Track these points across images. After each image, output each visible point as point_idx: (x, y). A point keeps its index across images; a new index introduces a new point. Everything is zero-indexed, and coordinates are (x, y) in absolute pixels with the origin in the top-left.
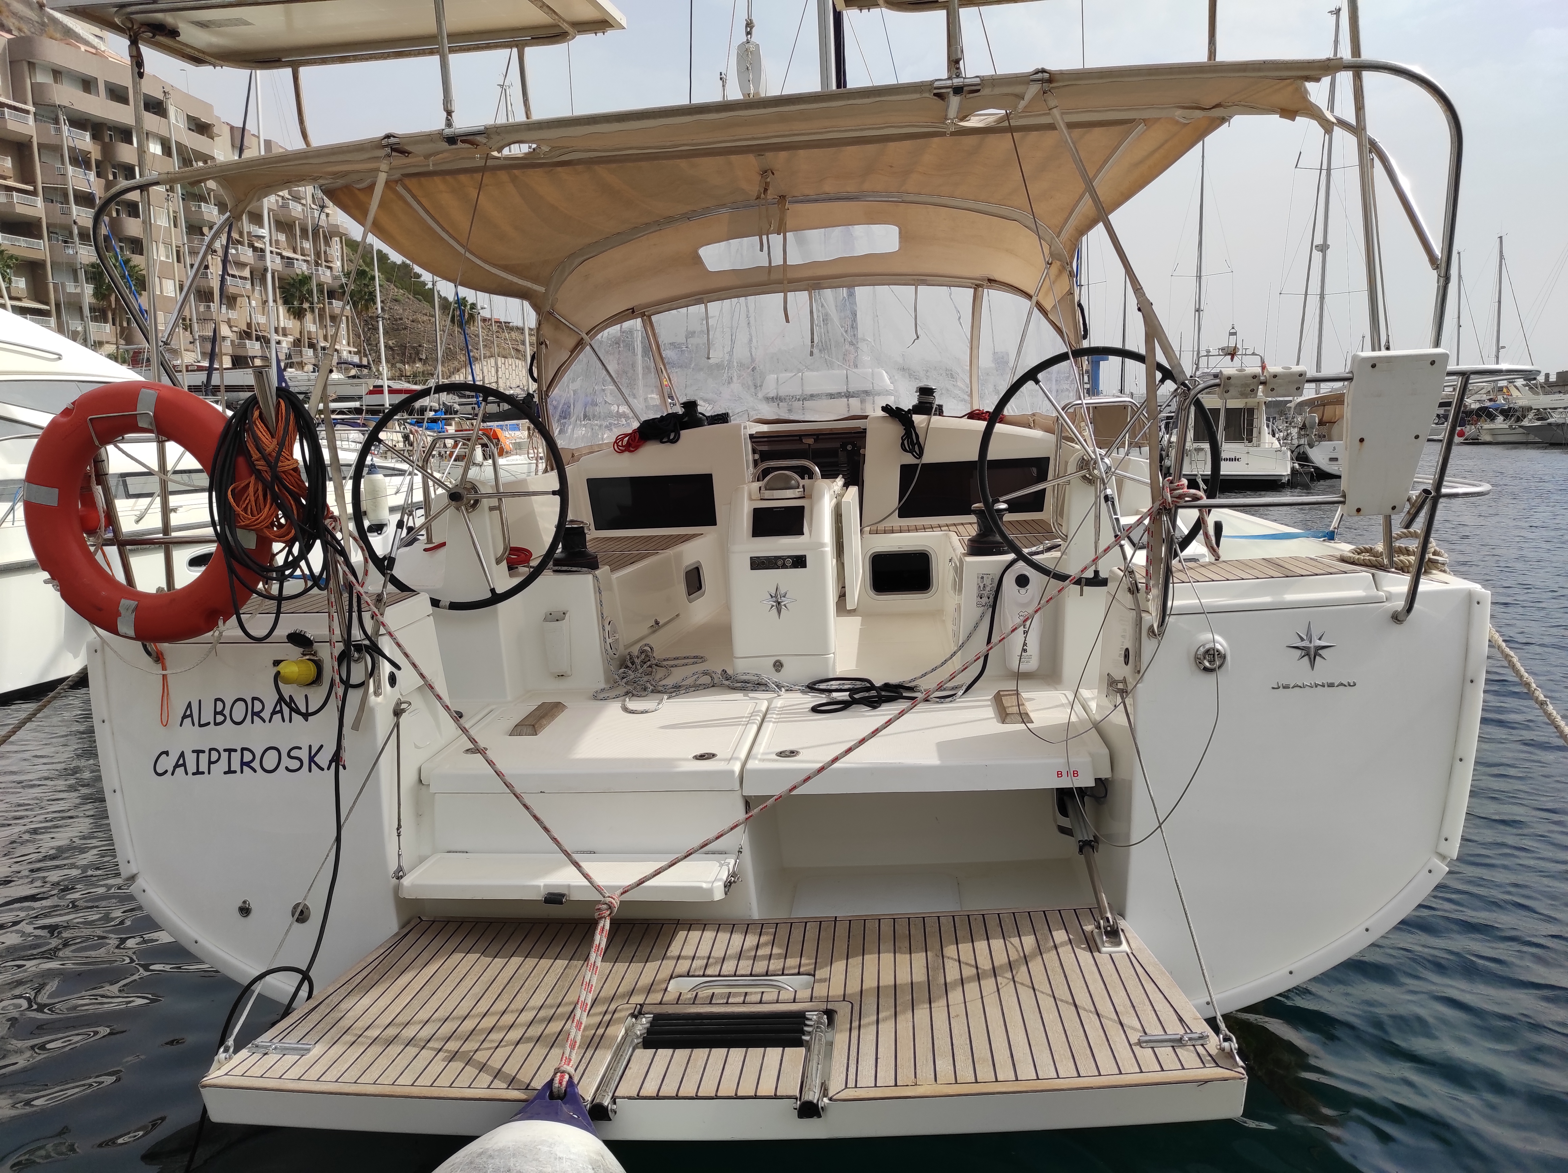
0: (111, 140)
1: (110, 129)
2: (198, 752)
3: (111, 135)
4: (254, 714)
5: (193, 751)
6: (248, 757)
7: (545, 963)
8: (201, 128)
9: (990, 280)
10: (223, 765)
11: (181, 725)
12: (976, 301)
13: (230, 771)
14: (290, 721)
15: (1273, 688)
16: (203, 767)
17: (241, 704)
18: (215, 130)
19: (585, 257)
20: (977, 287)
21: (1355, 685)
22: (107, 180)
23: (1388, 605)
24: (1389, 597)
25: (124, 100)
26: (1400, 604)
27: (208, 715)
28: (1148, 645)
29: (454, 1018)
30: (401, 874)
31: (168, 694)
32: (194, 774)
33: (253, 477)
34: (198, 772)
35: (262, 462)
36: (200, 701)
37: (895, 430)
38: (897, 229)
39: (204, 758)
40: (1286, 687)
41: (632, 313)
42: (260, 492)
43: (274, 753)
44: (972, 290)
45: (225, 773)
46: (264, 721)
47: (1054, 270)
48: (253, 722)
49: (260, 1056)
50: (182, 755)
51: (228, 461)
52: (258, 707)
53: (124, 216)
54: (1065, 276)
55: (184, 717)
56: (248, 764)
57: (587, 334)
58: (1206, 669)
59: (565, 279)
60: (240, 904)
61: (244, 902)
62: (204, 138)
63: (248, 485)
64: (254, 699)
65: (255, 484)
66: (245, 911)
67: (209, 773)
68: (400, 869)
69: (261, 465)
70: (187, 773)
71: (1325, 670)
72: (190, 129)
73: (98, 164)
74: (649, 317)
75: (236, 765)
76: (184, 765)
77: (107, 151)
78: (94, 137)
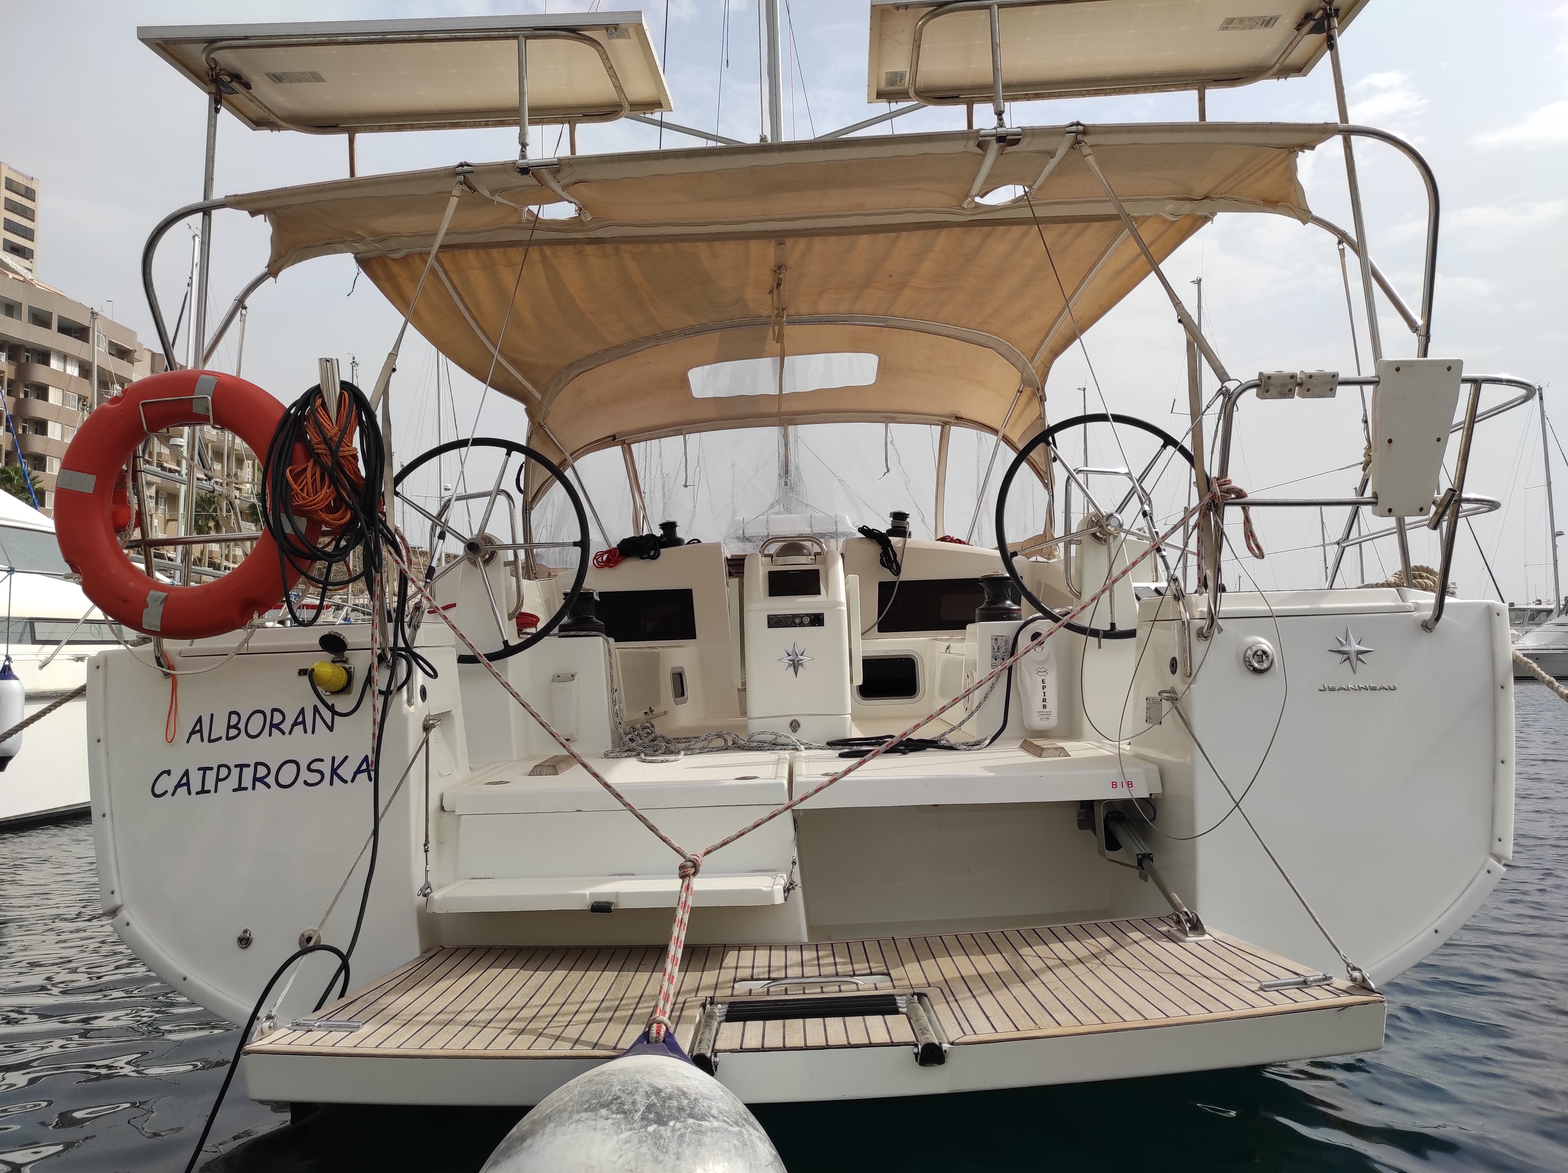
0: (27, 361)
1: (28, 351)
2: (204, 770)
3: (28, 357)
4: (272, 726)
5: (199, 769)
6: (262, 771)
7: (592, 975)
8: (122, 353)
9: (957, 418)
10: (233, 781)
11: (188, 742)
12: (944, 438)
13: (240, 788)
14: (313, 732)
15: (1321, 690)
16: (210, 785)
17: (260, 716)
18: (136, 356)
19: (581, 370)
20: (944, 425)
21: (1395, 689)
22: (18, 399)
23: (1415, 614)
24: (1417, 607)
25: (47, 324)
26: (1428, 614)
27: (219, 730)
28: (1199, 647)
29: (509, 1009)
30: (428, 890)
31: (176, 709)
32: (198, 793)
33: (312, 461)
34: (203, 791)
35: (323, 446)
36: (212, 715)
37: (873, 550)
38: (877, 358)
39: (211, 776)
40: (1332, 689)
41: (612, 440)
42: (318, 475)
43: (293, 767)
44: (940, 428)
45: (234, 790)
46: (283, 733)
47: (1024, 398)
48: (270, 735)
49: (303, 1032)
50: (186, 773)
51: (287, 445)
52: (278, 718)
53: (30, 433)
54: (1036, 402)
55: (193, 732)
56: (261, 780)
57: (571, 455)
58: (1256, 671)
59: (561, 391)
60: (239, 933)
61: (245, 931)
62: (124, 363)
63: (305, 469)
64: (273, 710)
65: (312, 468)
66: (245, 941)
67: (216, 791)
68: (428, 886)
69: (321, 449)
70: (189, 793)
71: (1366, 674)
72: (110, 354)
73: (10, 383)
74: (629, 445)
75: (247, 781)
76: (187, 784)
77: (22, 372)
78: (10, 358)
